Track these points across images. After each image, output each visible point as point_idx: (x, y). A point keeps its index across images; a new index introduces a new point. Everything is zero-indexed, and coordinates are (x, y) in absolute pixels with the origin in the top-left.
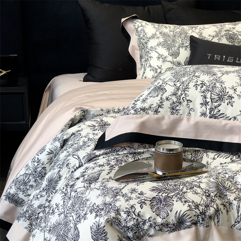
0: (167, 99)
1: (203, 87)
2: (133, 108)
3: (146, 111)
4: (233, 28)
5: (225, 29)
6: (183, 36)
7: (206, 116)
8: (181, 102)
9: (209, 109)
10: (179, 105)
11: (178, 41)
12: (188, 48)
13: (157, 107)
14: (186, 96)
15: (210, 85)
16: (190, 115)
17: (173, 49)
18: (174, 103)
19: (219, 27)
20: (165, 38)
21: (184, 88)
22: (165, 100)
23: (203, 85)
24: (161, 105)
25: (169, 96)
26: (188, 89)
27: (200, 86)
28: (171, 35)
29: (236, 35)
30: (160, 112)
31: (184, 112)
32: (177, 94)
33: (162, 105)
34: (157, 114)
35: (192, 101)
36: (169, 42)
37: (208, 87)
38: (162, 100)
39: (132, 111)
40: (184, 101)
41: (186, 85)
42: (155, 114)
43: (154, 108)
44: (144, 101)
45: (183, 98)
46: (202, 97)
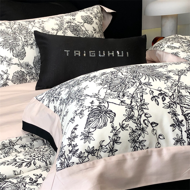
0: (122, 127)
1: (165, 99)
2: (74, 154)
3: (96, 154)
4: (74, 19)
5: (65, 21)
6: (24, 32)
7: (183, 143)
8: (143, 128)
9: (185, 131)
10: (142, 133)
11: (20, 39)
12: (33, 46)
13: (112, 144)
14: (147, 117)
15: (173, 95)
16: (159, 145)
17: (17, 48)
18: (133, 131)
19: (58, 19)
20: (4, 37)
21: (138, 105)
22: (120, 130)
23: (163, 97)
24: (116, 138)
25: (124, 122)
26: (146, 106)
27: (161, 97)
28: (10, 32)
29: (79, 27)
30: (117, 150)
31: (150, 144)
32: (134, 116)
33: (118, 138)
34: (114, 154)
35: (158, 124)
36: (11, 41)
37: (172, 97)
38: (116, 131)
39: (75, 159)
40: (148, 126)
41: (139, 100)
42: (110, 155)
43: (107, 146)
44: (87, 137)
45: (144, 121)
46: (170, 115)
